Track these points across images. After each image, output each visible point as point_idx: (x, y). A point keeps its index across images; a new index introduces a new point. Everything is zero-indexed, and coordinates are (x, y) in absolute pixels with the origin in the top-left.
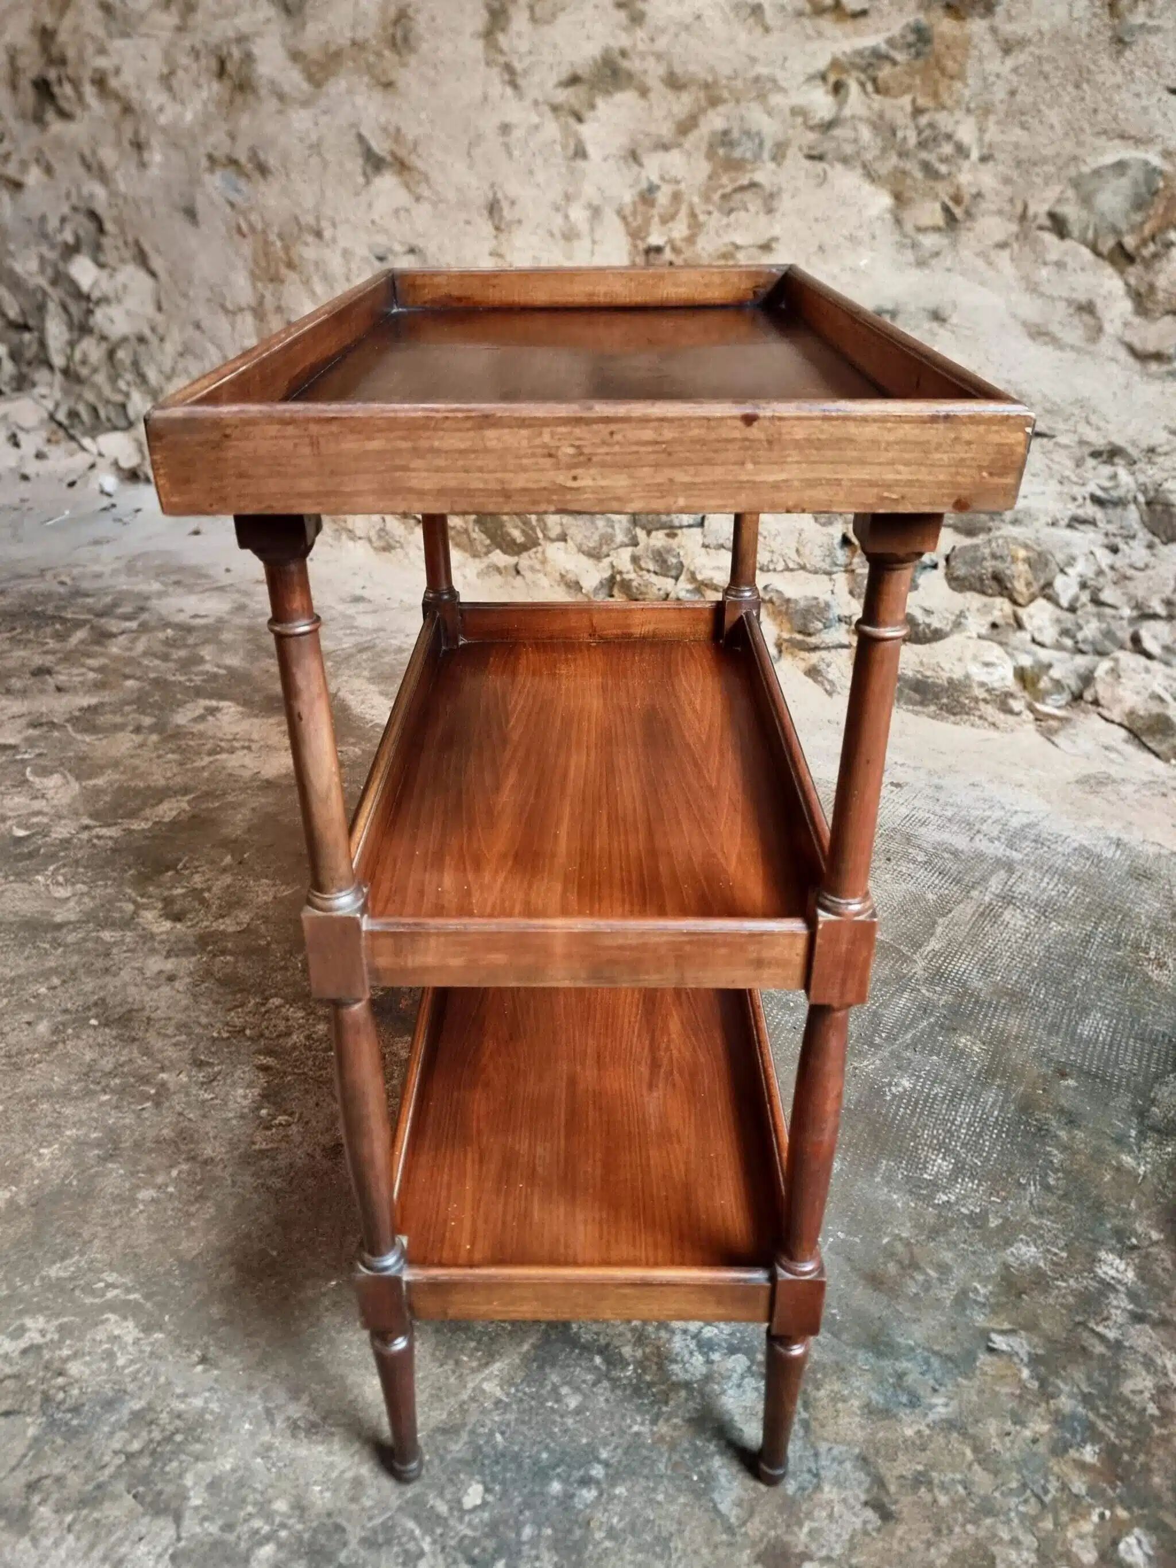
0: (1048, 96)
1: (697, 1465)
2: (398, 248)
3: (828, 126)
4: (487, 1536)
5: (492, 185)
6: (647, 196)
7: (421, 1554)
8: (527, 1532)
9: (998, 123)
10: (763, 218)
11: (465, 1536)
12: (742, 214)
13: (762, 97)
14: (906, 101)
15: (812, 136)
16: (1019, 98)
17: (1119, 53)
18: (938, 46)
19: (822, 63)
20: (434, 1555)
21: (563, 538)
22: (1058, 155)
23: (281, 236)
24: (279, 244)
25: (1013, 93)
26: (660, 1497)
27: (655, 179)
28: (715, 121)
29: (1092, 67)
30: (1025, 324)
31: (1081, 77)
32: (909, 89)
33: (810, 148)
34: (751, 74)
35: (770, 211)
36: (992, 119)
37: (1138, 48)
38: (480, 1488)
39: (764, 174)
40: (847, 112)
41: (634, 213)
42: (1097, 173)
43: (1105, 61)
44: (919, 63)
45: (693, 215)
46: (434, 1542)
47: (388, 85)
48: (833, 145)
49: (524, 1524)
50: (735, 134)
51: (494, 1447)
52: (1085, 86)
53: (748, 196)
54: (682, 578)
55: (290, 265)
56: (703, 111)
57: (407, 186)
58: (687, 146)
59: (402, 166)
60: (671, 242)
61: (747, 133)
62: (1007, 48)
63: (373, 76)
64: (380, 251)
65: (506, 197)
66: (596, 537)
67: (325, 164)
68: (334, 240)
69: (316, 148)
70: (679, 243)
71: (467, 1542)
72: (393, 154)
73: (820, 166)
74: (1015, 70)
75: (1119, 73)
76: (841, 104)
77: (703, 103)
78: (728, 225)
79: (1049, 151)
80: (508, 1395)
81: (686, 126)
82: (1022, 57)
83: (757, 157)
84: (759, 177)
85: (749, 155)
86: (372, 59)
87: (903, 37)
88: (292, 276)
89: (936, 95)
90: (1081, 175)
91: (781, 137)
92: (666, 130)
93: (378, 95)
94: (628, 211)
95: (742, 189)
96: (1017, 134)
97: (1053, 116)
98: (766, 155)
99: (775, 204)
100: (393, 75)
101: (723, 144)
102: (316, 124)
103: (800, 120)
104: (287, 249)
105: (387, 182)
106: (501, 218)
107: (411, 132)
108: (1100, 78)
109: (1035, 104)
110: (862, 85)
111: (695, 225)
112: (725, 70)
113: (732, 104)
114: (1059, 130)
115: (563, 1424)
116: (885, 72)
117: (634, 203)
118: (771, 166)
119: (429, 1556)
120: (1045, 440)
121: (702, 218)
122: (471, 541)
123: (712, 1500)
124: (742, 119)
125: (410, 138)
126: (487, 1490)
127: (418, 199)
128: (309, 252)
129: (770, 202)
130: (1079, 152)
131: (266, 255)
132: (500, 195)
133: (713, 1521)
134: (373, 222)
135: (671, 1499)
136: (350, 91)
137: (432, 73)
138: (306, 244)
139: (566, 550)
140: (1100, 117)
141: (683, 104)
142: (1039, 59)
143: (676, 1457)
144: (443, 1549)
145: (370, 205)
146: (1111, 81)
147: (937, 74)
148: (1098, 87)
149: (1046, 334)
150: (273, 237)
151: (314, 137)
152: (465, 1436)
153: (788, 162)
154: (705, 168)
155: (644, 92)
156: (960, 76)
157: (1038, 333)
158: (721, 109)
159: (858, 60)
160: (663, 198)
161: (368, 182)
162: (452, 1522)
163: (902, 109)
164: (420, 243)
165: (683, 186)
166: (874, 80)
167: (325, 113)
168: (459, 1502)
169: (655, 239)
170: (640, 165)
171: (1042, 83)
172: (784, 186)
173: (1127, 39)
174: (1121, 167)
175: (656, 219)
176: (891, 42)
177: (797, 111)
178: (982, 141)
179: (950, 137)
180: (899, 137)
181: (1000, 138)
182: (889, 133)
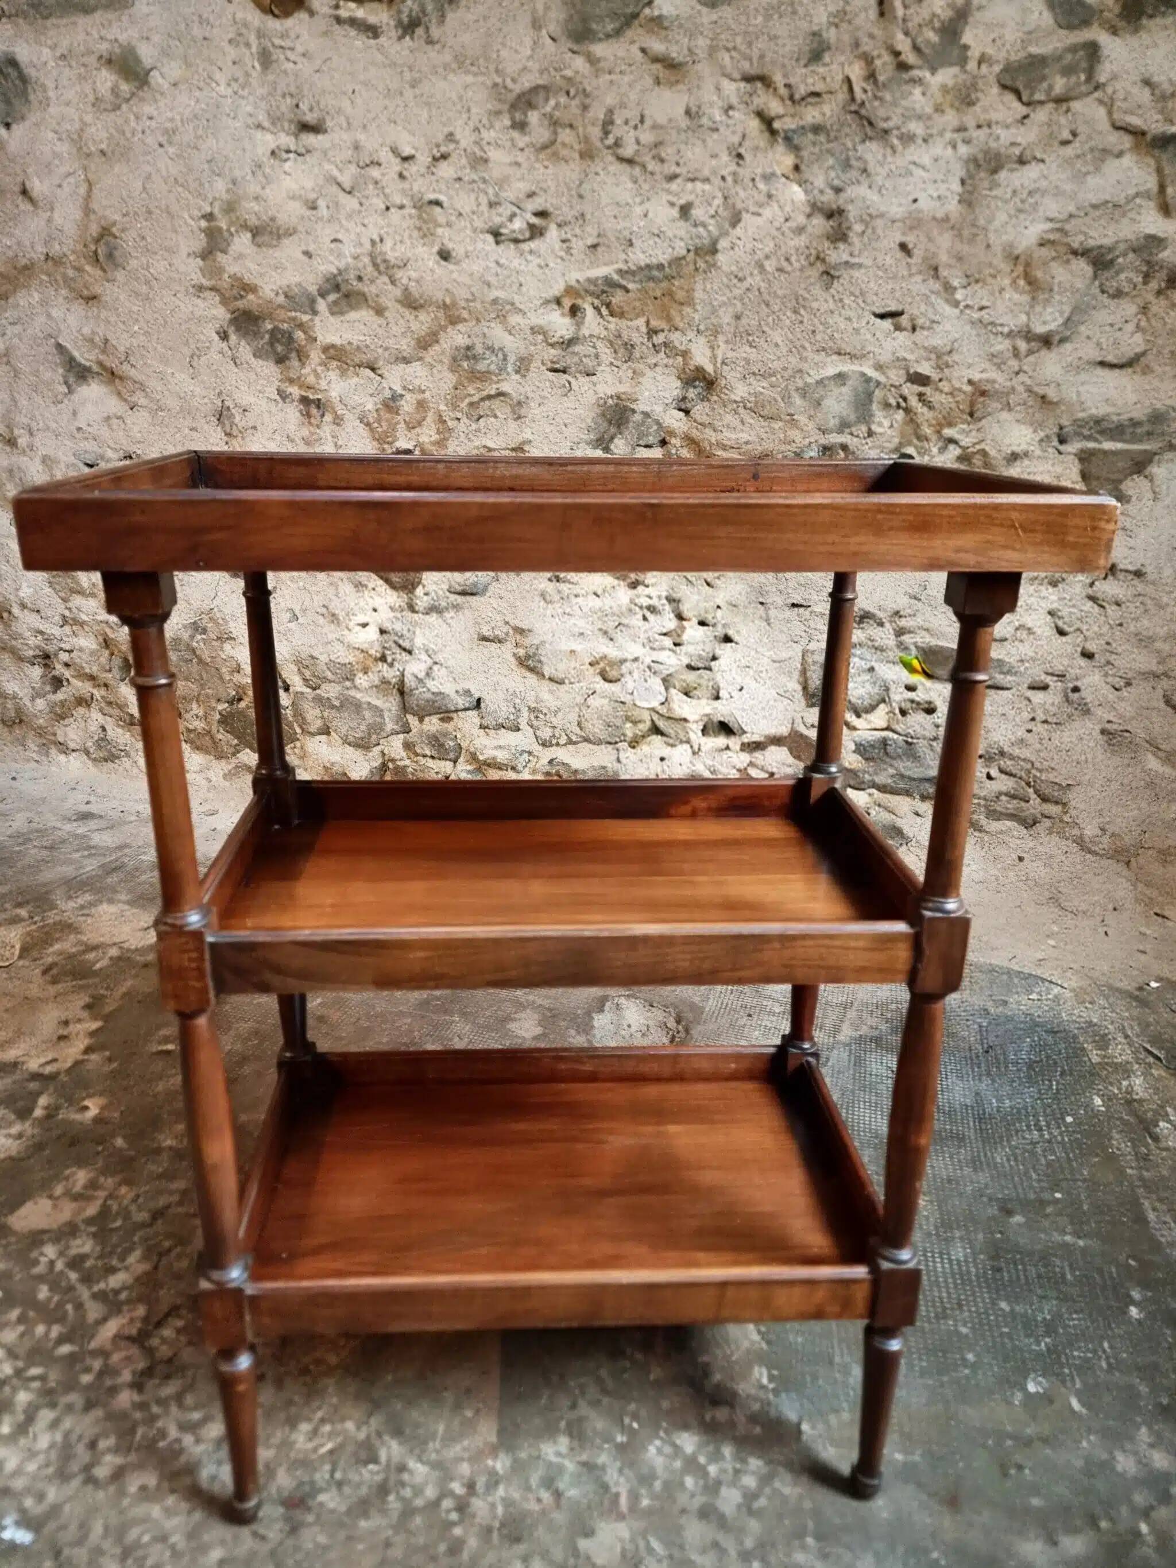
0: (770, 320)
2: (112, 456)
3: (568, 344)
5: (220, 394)
6: (391, 404)
9: (727, 342)
10: (512, 425)
12: (491, 420)
13: (501, 318)
14: (641, 322)
15: (553, 352)
16: (744, 321)
17: (828, 287)
19: (558, 288)
21: (326, 731)
22: (785, 369)
27: (398, 389)
28: (456, 337)
29: (807, 296)
31: (799, 304)
32: (642, 313)
33: (552, 362)
34: (489, 297)
35: (519, 417)
36: (721, 338)
37: (844, 281)
39: (510, 385)
40: (585, 331)
41: (379, 421)
42: (820, 382)
43: (817, 290)
45: (441, 421)
47: (91, 299)
48: (576, 359)
50: (479, 349)
52: (802, 311)
53: (495, 404)
54: (461, 760)
56: (443, 328)
57: (119, 394)
58: (428, 359)
59: (111, 376)
60: (420, 444)
61: (491, 349)
63: (72, 289)
64: (90, 460)
65: (237, 405)
66: (363, 728)
67: (16, 373)
68: (31, 448)
70: (428, 446)
72: (100, 364)
73: (563, 378)
75: (831, 301)
76: (579, 325)
77: (443, 321)
78: (478, 430)
79: (776, 365)
81: (425, 343)
83: (502, 369)
84: (505, 387)
85: (494, 368)
86: (71, 273)
89: (669, 319)
90: (807, 385)
91: (523, 352)
92: (406, 345)
93: (79, 308)
94: (371, 418)
95: (489, 397)
96: (745, 351)
97: (777, 336)
98: (510, 368)
99: (523, 412)
100: (97, 290)
101: (467, 358)
103: (540, 338)
105: (93, 391)
106: (233, 425)
107: (122, 342)
108: (815, 305)
109: (759, 326)
110: (597, 309)
111: (445, 431)
112: (462, 294)
113: (472, 323)
114: (783, 348)
116: (618, 298)
117: (377, 411)
118: (518, 377)
120: (802, 610)
121: (451, 424)
122: (215, 743)
124: (484, 336)
125: (122, 349)
127: (133, 407)
129: (518, 409)
130: (805, 366)
132: (229, 403)
134: (79, 429)
136: (44, 303)
137: (144, 289)
139: (329, 744)
140: (819, 337)
141: (422, 322)
145: (75, 413)
146: (824, 307)
147: (668, 299)
148: (814, 313)
153: (531, 374)
154: (450, 379)
155: (380, 311)
156: (689, 302)
158: (460, 327)
159: (592, 288)
160: (408, 405)
161: (71, 391)
163: (637, 329)
164: (137, 449)
165: (427, 395)
166: (608, 305)
167: (13, 323)
169: (403, 442)
170: (381, 376)
171: (764, 309)
172: (530, 395)
173: (834, 273)
174: (841, 378)
175: (403, 425)
176: (621, 272)
177: (537, 330)
178: (714, 357)
179: (685, 354)
180: (637, 354)
181: (730, 354)
182: (627, 350)
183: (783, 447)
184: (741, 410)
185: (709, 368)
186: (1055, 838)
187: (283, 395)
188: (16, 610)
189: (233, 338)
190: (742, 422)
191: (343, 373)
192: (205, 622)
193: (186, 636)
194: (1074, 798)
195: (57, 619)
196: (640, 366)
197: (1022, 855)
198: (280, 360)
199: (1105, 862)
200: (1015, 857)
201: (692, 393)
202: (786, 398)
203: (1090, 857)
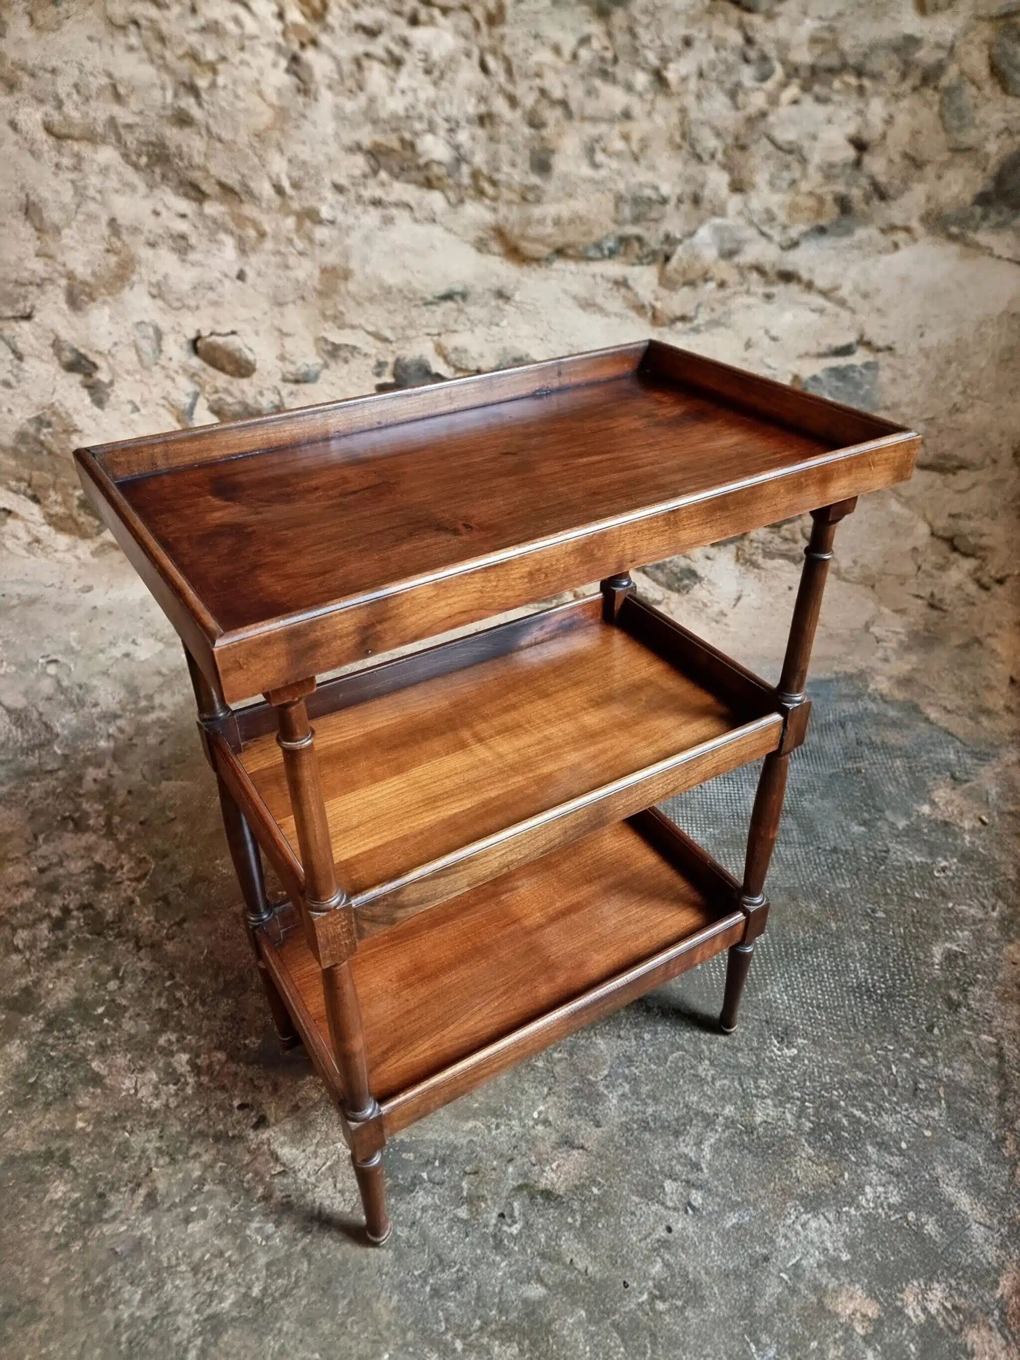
30: (575, 298)
106: (42, 220)
122: (78, 525)
132: (33, 198)
149: (594, 305)
157: (587, 305)
183: (585, 240)
192: (49, 416)
193: (32, 430)
200: (785, 586)
203: (844, 584)
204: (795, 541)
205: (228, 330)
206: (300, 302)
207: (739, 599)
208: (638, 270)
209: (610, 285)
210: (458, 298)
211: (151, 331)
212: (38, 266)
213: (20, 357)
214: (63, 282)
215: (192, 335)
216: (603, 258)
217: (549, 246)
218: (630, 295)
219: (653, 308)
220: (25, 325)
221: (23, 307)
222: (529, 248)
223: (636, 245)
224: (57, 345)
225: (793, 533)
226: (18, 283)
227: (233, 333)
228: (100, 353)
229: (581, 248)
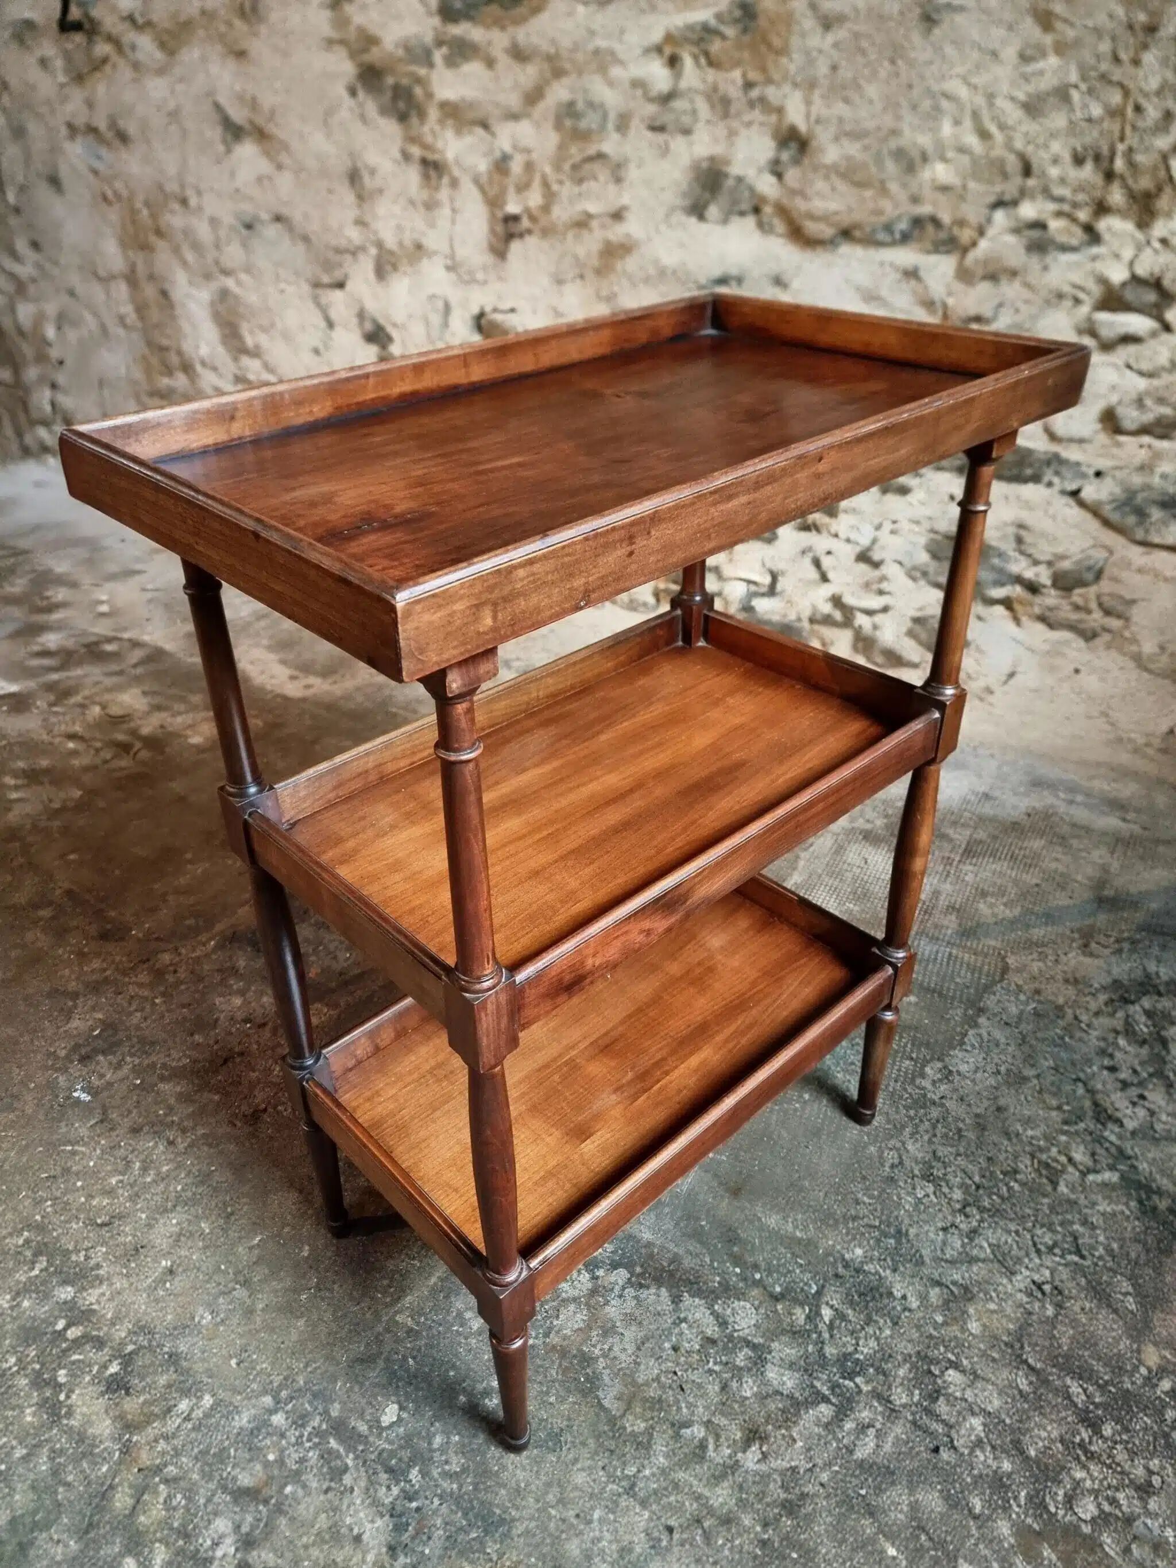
0: (866, 72)
1: (584, 1368)
2: (265, 216)
3: (666, 99)
4: (401, 1447)
5: (351, 155)
6: (501, 165)
7: (346, 1469)
8: (438, 1440)
9: (823, 97)
10: (612, 188)
11: (383, 1450)
12: (592, 184)
13: (602, 69)
14: (737, 74)
15: (651, 109)
16: (840, 73)
17: (929, 30)
18: (762, 22)
19: (657, 36)
20: (357, 1469)
22: (879, 129)
23: (147, 204)
24: (145, 212)
25: (834, 68)
26: (552, 1399)
27: (507, 148)
28: (559, 93)
29: (906, 44)
30: (858, 289)
31: (896, 53)
32: (737, 63)
33: (651, 119)
34: (591, 47)
35: (618, 180)
36: (816, 96)
37: (945, 26)
38: (396, 1406)
39: (610, 145)
40: (683, 84)
41: (491, 181)
43: (916, 38)
44: (746, 39)
45: (546, 184)
46: (356, 1458)
47: (241, 54)
48: (673, 116)
49: (434, 1435)
50: (580, 105)
51: (407, 1370)
52: (900, 62)
53: (596, 167)
55: (159, 233)
56: (548, 82)
57: (267, 153)
58: (535, 116)
59: (261, 135)
60: (528, 211)
61: (591, 105)
62: (827, 23)
63: (225, 45)
64: (248, 219)
65: (366, 166)
67: (184, 133)
68: (200, 208)
69: (174, 115)
70: (535, 213)
71: (385, 1455)
72: (251, 122)
73: (660, 138)
74: (836, 45)
75: (930, 50)
76: (678, 76)
77: (548, 74)
78: (580, 194)
79: (870, 125)
80: (418, 1324)
81: (534, 96)
82: (840, 34)
83: (603, 127)
84: (606, 147)
85: (594, 126)
86: (223, 28)
87: (730, 12)
88: (161, 244)
89: (764, 70)
91: (623, 109)
92: (513, 100)
93: (231, 64)
94: (484, 179)
95: (590, 159)
96: (840, 109)
97: (872, 91)
98: (610, 126)
99: (623, 174)
100: (244, 45)
101: (569, 115)
102: (173, 92)
103: (639, 92)
104: (154, 216)
105: (247, 150)
106: (363, 187)
107: (268, 100)
108: (913, 54)
109: (855, 79)
110: (696, 58)
111: (550, 197)
112: (566, 43)
113: (574, 76)
114: (879, 106)
115: (467, 1344)
116: (716, 46)
117: (490, 172)
118: (615, 136)
119: (353, 1471)
121: (555, 187)
123: (597, 1397)
124: (586, 91)
125: (267, 106)
126: (401, 1408)
127: (280, 167)
128: (175, 220)
129: (617, 173)
131: (134, 222)
132: (359, 164)
133: (597, 1415)
134: (237, 190)
135: (562, 1400)
136: (204, 59)
137: (283, 43)
138: (172, 212)
141: (529, 74)
142: (857, 36)
143: (565, 1364)
144: (365, 1462)
145: (233, 174)
146: (923, 57)
147: (763, 48)
148: (911, 64)
149: (878, 298)
150: (139, 205)
151: (172, 105)
152: (381, 1363)
153: (632, 132)
154: (552, 139)
155: (490, 63)
156: (783, 51)
157: (871, 298)
158: (565, 81)
159: (689, 35)
160: (516, 167)
161: (229, 151)
162: (371, 1439)
163: (733, 82)
164: (285, 211)
165: (535, 156)
166: (707, 54)
167: (181, 80)
168: (378, 1421)
169: (512, 207)
170: (493, 134)
171: (860, 59)
172: (630, 156)
173: (935, 16)
175: (512, 188)
176: (719, 17)
177: (637, 84)
178: (808, 115)
179: (780, 111)
180: (733, 110)
181: (825, 112)
182: (722, 105)
183: (873, 219)
184: (833, 177)
185: (803, 128)
186: (1114, 654)
187: (406, 156)
188: (199, 368)
189: (361, 94)
190: (833, 189)
191: (459, 132)
194: (1137, 614)
195: (231, 377)
196: (735, 124)
197: (1080, 667)
198: (403, 118)
199: (1160, 681)
200: (1072, 668)
201: (785, 156)
202: (879, 161)
203: (1146, 675)
204: (1089, 612)
205: (507, 306)
206: (578, 281)
207: (1012, 675)
208: (933, 259)
209: (898, 276)
210: (734, 283)
211: (440, 304)
212: (354, 235)
213: (331, 325)
214: (373, 251)
215: (476, 310)
216: (893, 243)
217: (832, 225)
218: (920, 289)
219: (945, 306)
220: (338, 295)
221: (338, 275)
222: (812, 228)
223: (930, 229)
224: (361, 315)
225: (1087, 600)
226: (338, 251)
227: (512, 310)
228: (395, 325)
229: (868, 229)
